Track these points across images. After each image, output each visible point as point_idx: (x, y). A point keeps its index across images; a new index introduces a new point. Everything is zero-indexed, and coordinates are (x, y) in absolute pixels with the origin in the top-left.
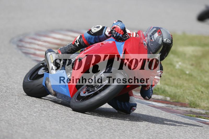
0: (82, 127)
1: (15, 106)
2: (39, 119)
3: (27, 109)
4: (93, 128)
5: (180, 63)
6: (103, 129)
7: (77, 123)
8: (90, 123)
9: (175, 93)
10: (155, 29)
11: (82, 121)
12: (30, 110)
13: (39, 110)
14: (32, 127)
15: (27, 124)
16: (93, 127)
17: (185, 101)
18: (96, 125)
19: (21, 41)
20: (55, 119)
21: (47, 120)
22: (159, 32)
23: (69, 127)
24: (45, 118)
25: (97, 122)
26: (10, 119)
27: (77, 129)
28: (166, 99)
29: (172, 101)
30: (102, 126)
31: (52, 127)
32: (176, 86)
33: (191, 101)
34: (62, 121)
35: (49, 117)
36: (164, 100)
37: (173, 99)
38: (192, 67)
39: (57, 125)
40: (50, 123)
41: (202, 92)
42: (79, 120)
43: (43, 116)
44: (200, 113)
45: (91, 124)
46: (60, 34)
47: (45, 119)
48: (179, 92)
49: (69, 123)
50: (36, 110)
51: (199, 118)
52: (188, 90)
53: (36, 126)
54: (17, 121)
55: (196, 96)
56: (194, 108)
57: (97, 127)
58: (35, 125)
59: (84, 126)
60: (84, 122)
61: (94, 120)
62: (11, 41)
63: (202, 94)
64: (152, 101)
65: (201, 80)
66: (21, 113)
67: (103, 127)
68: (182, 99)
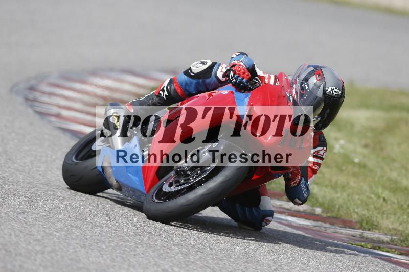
0: (150, 262)
1: (18, 216)
2: (65, 242)
3: (42, 224)
4: (171, 264)
5: (342, 142)
6: (191, 267)
7: (139, 254)
8: (164, 255)
9: (332, 200)
10: (311, 69)
11: (148, 250)
12: (48, 226)
13: (66, 227)
14: (52, 258)
15: (43, 253)
16: (172, 261)
17: (352, 217)
18: (177, 258)
19: (32, 89)
20: (97, 243)
21: (80, 246)
22: (319, 75)
23: (125, 261)
24: (77, 242)
25: (178, 253)
26: (9, 242)
27: (139, 265)
28: (313, 211)
29: (325, 215)
30: (188, 261)
31: (91, 259)
32: (335, 187)
33: (364, 217)
34: (111, 248)
35: (86, 240)
36: (310, 213)
37: (327, 213)
38: (365, 151)
39: (101, 255)
40: (87, 252)
41: (384, 199)
42: (143, 247)
43: (74, 237)
44: (379, 241)
45: (167, 256)
46: (108, 77)
47: (77, 244)
48: (338, 198)
49: (124, 254)
50: (59, 225)
51: (378, 249)
52: (358, 194)
53: (59, 256)
54: (24, 245)
55: (372, 207)
56: (369, 230)
57: (178, 263)
58: (57, 255)
59: (153, 259)
60: (154, 252)
61: (173, 247)
62: (13, 90)
63: (384, 204)
64: (287, 214)
65: (382, 177)
66: (31, 231)
67: (190, 263)
68: (345, 212)
